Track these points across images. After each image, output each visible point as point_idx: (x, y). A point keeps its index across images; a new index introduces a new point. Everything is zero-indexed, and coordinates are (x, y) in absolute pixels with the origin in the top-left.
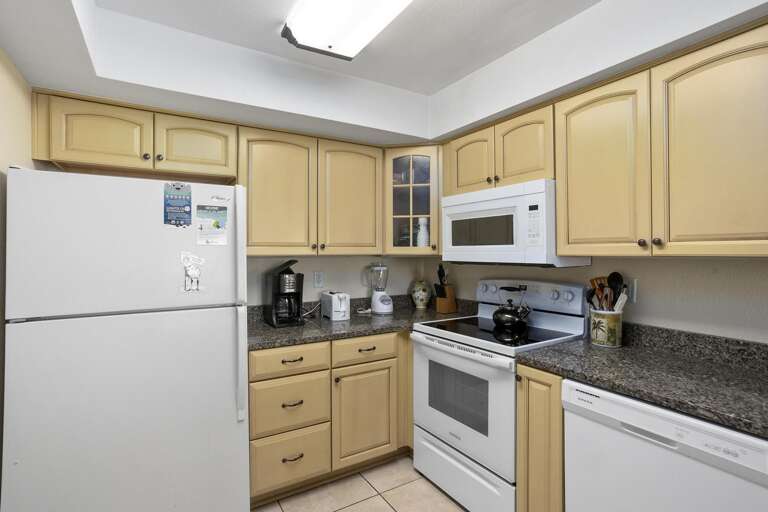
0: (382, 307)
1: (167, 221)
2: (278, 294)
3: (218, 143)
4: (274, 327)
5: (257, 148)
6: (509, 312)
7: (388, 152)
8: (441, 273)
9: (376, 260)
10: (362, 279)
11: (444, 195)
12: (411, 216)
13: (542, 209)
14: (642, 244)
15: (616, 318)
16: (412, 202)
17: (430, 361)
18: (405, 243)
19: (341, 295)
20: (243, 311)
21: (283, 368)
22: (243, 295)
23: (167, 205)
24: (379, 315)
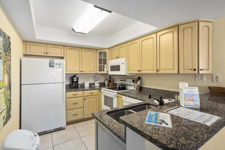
0: (97, 85)
1: (50, 66)
2: (73, 82)
3: (60, 50)
4: (72, 88)
5: (68, 51)
6: (121, 85)
7: (98, 51)
8: (110, 77)
9: (96, 74)
10: (93, 79)
11: (110, 60)
12: (103, 65)
13: (124, 64)
14: (138, 71)
15: (138, 86)
16: (103, 62)
17: (104, 96)
18: (101, 71)
19: (87, 82)
20: (65, 84)
21: (73, 96)
22: (65, 81)
23: (50, 63)
24: (96, 87)
